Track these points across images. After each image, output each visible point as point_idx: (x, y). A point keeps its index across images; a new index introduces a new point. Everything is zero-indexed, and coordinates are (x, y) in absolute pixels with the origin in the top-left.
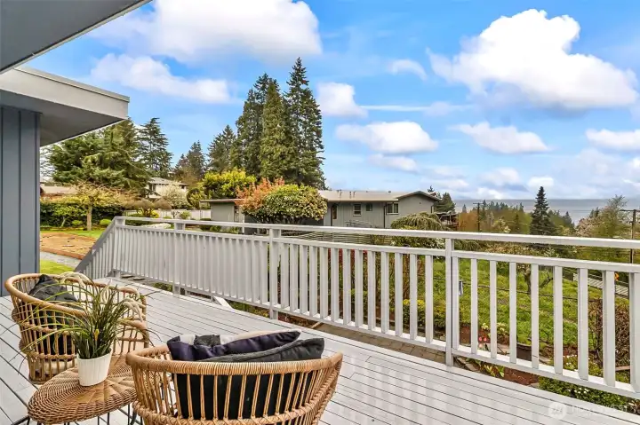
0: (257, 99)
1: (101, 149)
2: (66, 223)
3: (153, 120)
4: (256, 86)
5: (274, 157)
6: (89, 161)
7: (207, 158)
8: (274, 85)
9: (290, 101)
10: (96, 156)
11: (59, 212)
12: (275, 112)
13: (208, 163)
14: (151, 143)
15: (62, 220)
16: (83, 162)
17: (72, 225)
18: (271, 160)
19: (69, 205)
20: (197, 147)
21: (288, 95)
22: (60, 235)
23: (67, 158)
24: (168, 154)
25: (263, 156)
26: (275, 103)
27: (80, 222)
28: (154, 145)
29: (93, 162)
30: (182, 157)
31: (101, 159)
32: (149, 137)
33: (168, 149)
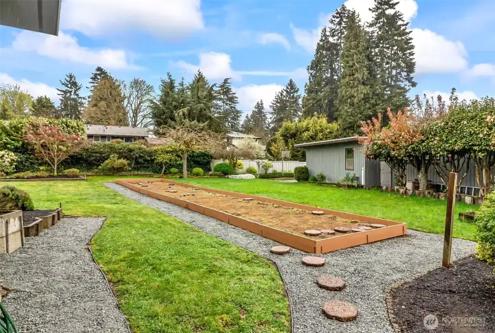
0: (333, 36)
1: (189, 103)
2: (165, 171)
3: (226, 81)
4: (332, 22)
5: (356, 100)
6: (181, 113)
7: (269, 116)
8: (352, 17)
9: (373, 32)
10: (185, 110)
11: (160, 159)
12: (357, 46)
13: (270, 121)
14: (224, 102)
15: (162, 167)
16: (176, 115)
17: (170, 173)
18: (352, 104)
19: (167, 152)
20: (260, 107)
21: (371, 25)
22: (162, 181)
23: (164, 113)
24: (238, 112)
25: (341, 101)
26: (356, 36)
27: (176, 170)
28: (227, 104)
29: (184, 114)
30: (247, 117)
31: (190, 112)
32: (222, 96)
33: (238, 107)
